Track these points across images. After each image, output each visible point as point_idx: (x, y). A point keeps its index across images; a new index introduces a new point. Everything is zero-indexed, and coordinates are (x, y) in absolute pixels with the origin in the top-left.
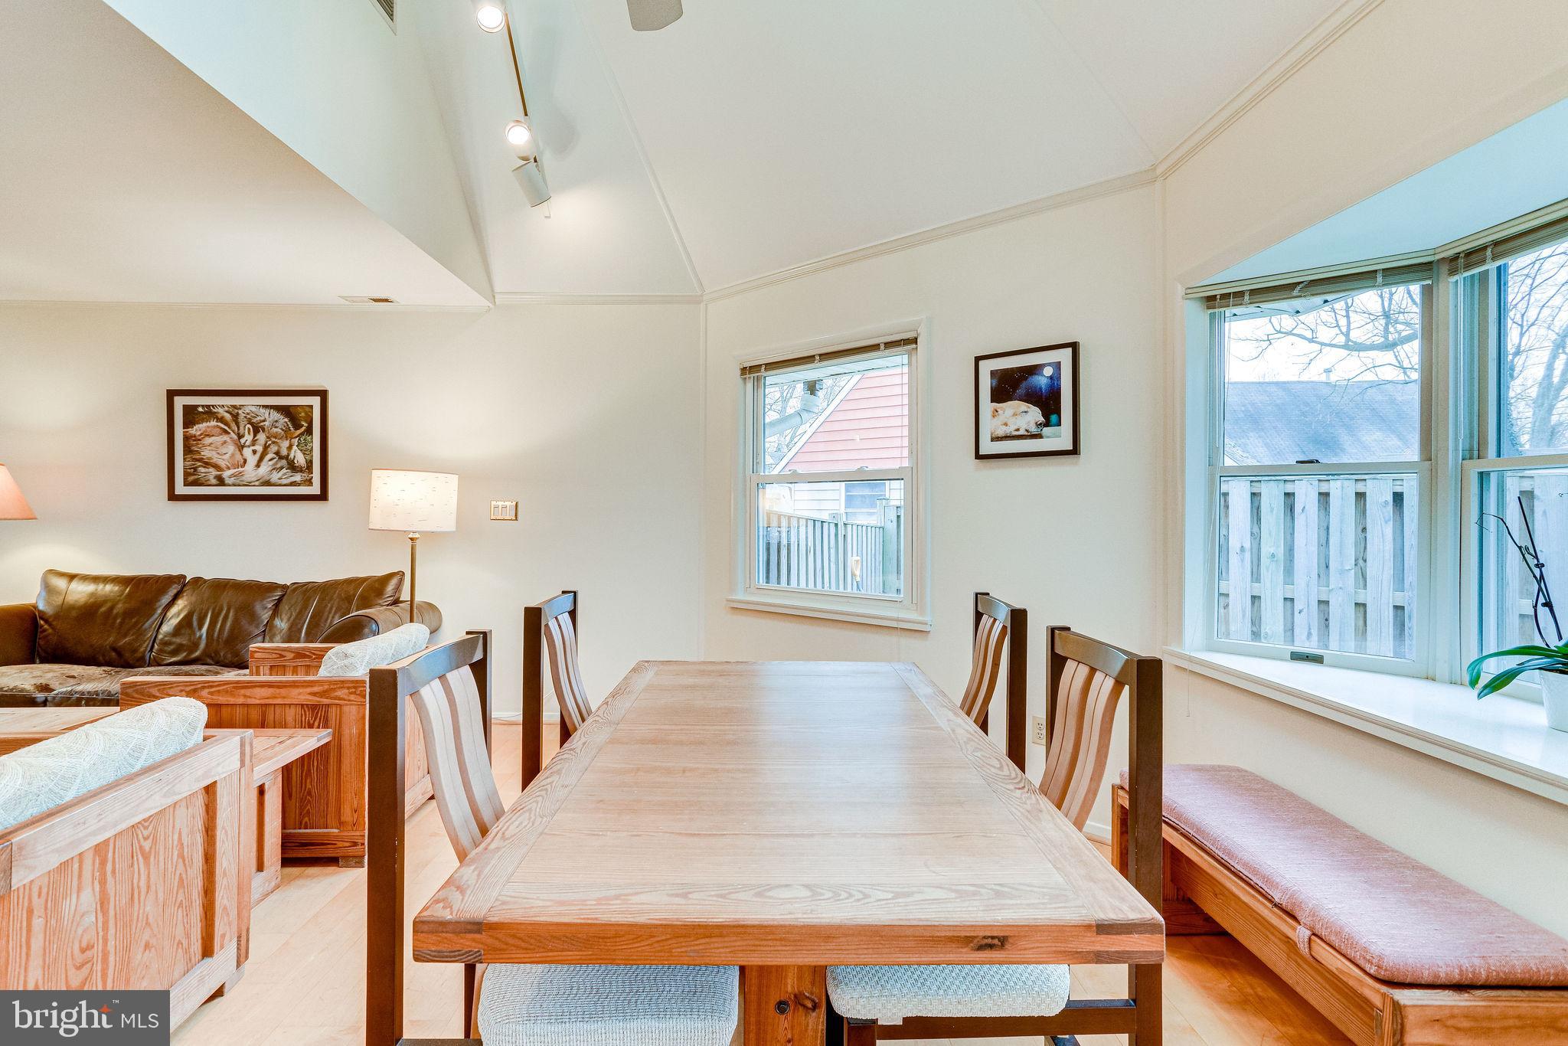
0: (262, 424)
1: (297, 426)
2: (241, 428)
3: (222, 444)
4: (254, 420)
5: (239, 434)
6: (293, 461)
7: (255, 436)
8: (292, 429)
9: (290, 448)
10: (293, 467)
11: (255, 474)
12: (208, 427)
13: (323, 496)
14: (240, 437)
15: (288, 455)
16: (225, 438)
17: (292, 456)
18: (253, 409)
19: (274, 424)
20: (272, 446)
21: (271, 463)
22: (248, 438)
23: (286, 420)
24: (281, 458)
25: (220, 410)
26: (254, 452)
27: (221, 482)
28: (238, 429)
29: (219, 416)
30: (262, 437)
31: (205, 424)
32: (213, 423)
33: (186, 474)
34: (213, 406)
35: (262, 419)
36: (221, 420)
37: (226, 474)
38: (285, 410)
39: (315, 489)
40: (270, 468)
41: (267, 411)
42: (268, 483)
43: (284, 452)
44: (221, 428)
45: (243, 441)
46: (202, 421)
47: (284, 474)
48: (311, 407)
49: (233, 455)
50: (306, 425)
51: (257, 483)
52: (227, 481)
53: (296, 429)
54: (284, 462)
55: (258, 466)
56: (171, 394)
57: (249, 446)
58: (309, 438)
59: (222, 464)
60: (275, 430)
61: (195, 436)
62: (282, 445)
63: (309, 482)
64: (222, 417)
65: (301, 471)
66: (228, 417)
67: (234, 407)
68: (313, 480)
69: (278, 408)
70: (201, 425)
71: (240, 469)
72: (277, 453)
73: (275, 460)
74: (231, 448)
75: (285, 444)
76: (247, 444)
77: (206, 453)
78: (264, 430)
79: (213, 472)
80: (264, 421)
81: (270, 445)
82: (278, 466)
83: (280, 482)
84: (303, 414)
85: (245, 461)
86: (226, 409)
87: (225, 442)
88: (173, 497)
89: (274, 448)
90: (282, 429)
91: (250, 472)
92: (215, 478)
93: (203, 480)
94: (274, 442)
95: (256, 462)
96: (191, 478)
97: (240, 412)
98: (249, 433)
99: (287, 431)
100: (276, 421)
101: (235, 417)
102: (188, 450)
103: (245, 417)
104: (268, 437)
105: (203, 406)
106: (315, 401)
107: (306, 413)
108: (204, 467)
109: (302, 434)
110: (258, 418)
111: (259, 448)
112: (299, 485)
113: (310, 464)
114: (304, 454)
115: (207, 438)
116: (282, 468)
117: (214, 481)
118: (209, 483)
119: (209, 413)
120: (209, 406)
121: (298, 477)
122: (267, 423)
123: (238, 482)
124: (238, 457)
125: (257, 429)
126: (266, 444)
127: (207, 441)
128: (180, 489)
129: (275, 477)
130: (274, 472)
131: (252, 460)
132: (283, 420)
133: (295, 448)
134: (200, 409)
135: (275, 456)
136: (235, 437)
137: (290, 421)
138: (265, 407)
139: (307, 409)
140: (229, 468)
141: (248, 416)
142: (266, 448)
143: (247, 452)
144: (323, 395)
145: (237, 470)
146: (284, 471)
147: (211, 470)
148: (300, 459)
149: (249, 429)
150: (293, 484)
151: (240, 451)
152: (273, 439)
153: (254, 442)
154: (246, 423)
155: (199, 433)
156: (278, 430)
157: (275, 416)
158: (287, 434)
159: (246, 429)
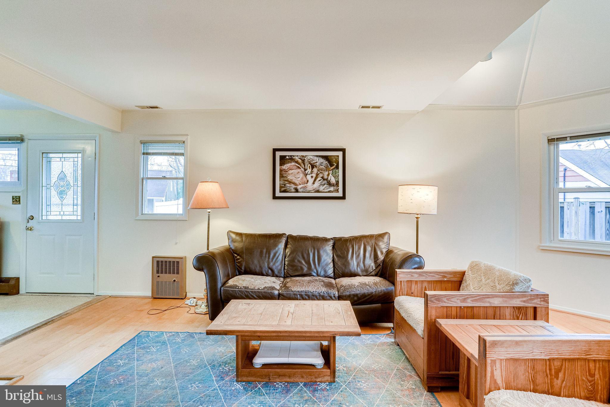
0: (315, 164)
1: (332, 165)
2: (306, 166)
3: (297, 173)
4: (312, 162)
5: (305, 169)
6: (330, 181)
7: (312, 170)
8: (329, 166)
9: (328, 175)
10: (329, 184)
11: (312, 187)
12: (291, 165)
13: (343, 197)
14: (305, 170)
16: (299, 170)
17: (329, 179)
18: (311, 157)
19: (321, 164)
20: (320, 174)
21: (320, 182)
22: (309, 170)
23: (327, 162)
24: (324, 180)
25: (297, 158)
26: (312, 177)
27: (297, 191)
28: (305, 166)
29: (296, 160)
30: (315, 170)
32: (293, 164)
33: (281, 187)
34: (293, 156)
35: (316, 162)
36: (297, 162)
37: (299, 187)
38: (326, 158)
39: (340, 194)
40: (319, 184)
41: (318, 158)
42: (318, 191)
43: (326, 177)
44: (297, 166)
45: (306, 172)
46: (289, 163)
48: (338, 156)
49: (302, 178)
50: (335, 164)
51: (313, 191)
52: (299, 190)
53: (331, 166)
54: (326, 182)
55: (314, 183)
56: (275, 150)
57: (309, 174)
58: (337, 171)
59: (297, 182)
60: (321, 167)
61: (285, 170)
62: (325, 174)
63: (337, 191)
64: (297, 161)
65: (333, 186)
66: (300, 161)
67: (303, 156)
68: (339, 190)
69: (323, 157)
70: (287, 165)
71: (306, 185)
72: (322, 178)
73: (321, 181)
74: (301, 175)
75: (327, 173)
76: (309, 173)
77: (290, 178)
78: (316, 167)
79: (293, 186)
80: (316, 163)
81: (319, 174)
82: (323, 183)
83: (324, 191)
84: (334, 160)
85: (308, 181)
86: (299, 157)
87: (299, 172)
88: (275, 197)
89: (321, 175)
90: (324, 166)
91: (310, 186)
92: (294, 189)
93: (288, 190)
94: (321, 173)
95: (312, 182)
96: (283, 189)
97: (305, 158)
98: (309, 168)
99: (327, 167)
100: (322, 163)
101: (303, 161)
102: (281, 176)
103: (308, 161)
104: (318, 170)
105: (288, 156)
106: (340, 154)
107: (336, 159)
108: (289, 184)
109: (334, 169)
110: (314, 161)
111: (314, 175)
112: (333, 192)
113: (337, 183)
114: (335, 178)
115: (290, 171)
116: (324, 184)
117: (293, 190)
118: (291, 191)
119: (292, 159)
120: (291, 156)
121: (332, 189)
122: (317, 164)
123: (304, 191)
124: (305, 179)
125: (313, 166)
126: (317, 173)
127: (291, 172)
128: (278, 194)
129: (321, 188)
130: (321, 186)
131: (311, 181)
132: (325, 162)
133: (330, 175)
134: (287, 157)
135: (321, 179)
136: (303, 170)
137: (328, 162)
138: (316, 156)
139: (336, 157)
140: (300, 184)
141: (309, 161)
142: (317, 175)
143: (309, 177)
144: (343, 150)
145: (304, 185)
146: (326, 186)
147: (292, 185)
148: (333, 180)
149: (309, 166)
150: (329, 192)
151: (305, 177)
152: (321, 171)
153: (312, 172)
154: (308, 163)
155: (287, 168)
156: (323, 167)
157: (322, 160)
158: (327, 169)
159: (308, 166)
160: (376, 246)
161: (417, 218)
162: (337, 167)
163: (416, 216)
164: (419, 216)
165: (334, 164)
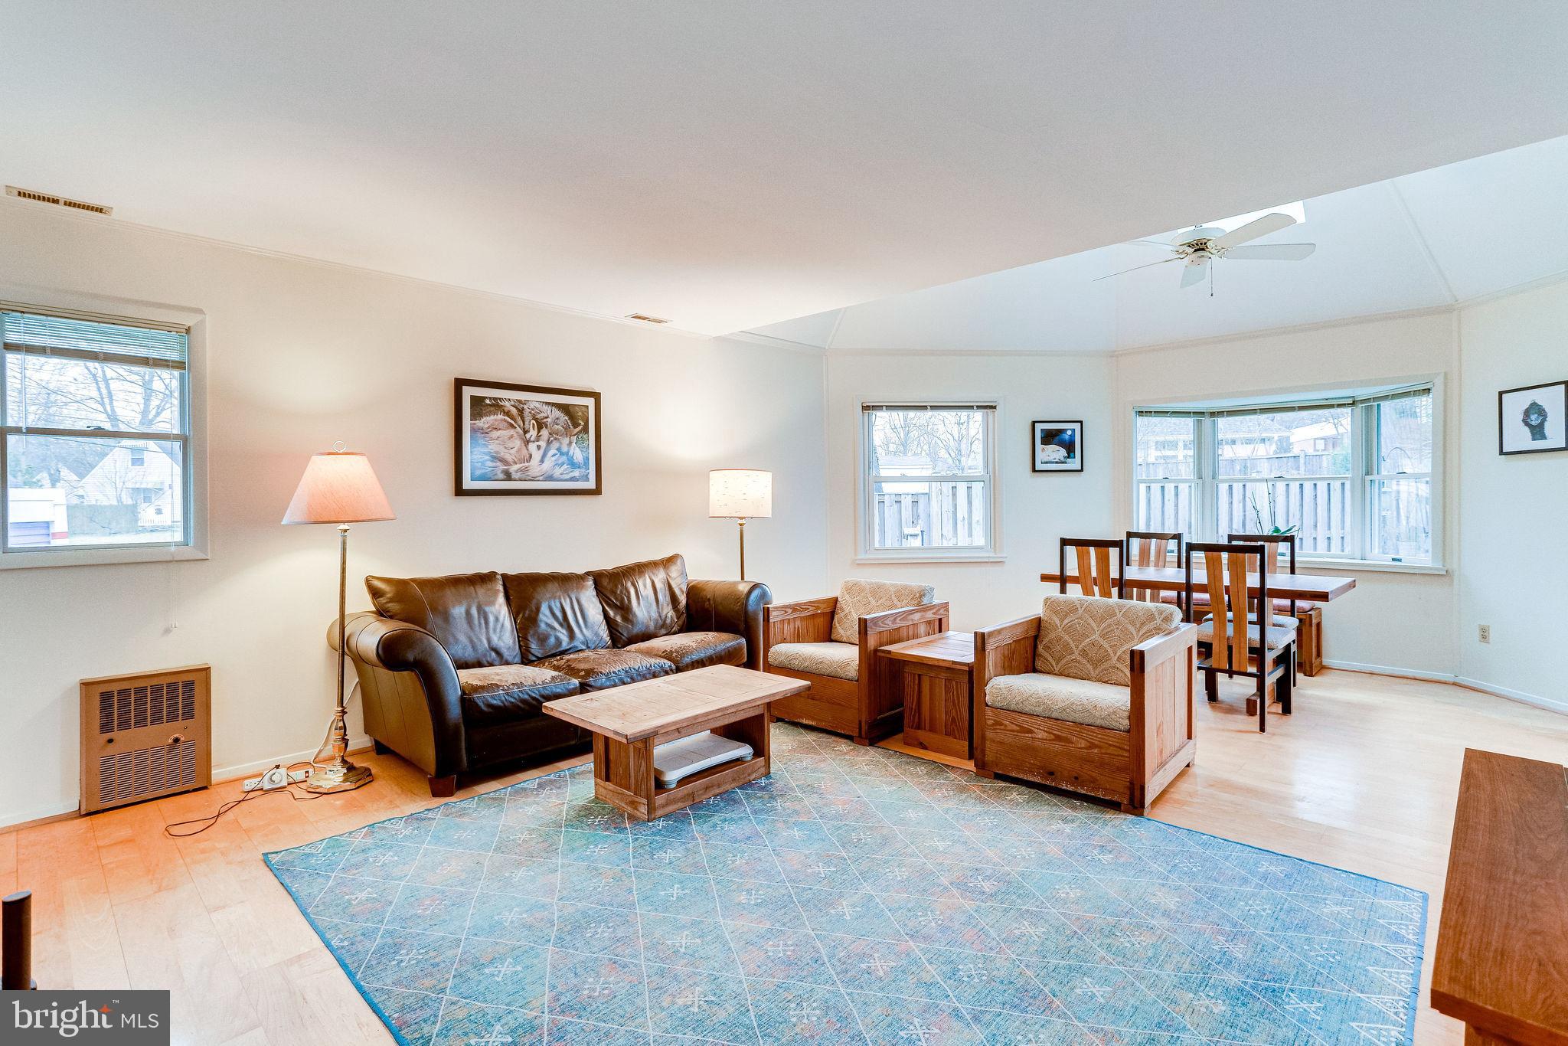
0: (545, 420)
1: (576, 426)
2: (527, 423)
3: (509, 439)
4: (538, 416)
5: (524, 429)
6: (572, 458)
7: (539, 432)
8: (571, 426)
9: (570, 445)
10: (574, 465)
11: (539, 469)
12: (496, 420)
13: (598, 491)
14: (526, 432)
15: (568, 452)
16: (512, 432)
17: (571, 453)
18: (537, 405)
19: (556, 421)
20: (554, 443)
21: (554, 458)
22: (533, 433)
23: (566, 418)
24: (562, 454)
25: (507, 404)
26: (539, 447)
27: (508, 477)
28: (524, 424)
29: (506, 409)
30: (545, 432)
31: (492, 417)
32: (501, 417)
33: (473, 468)
34: (500, 399)
35: (545, 415)
36: (508, 414)
37: (513, 469)
38: (565, 408)
39: (591, 484)
40: (553, 464)
41: (549, 408)
42: (550, 478)
43: (565, 449)
44: (508, 422)
45: (528, 436)
46: (490, 413)
47: (566, 470)
48: (587, 407)
49: (519, 450)
50: (582, 423)
51: (541, 478)
52: (514, 476)
53: (575, 427)
54: (564, 458)
55: (542, 461)
56: (460, 384)
57: (534, 442)
58: (585, 436)
59: (509, 458)
60: (556, 427)
61: (482, 429)
62: (563, 442)
63: (587, 477)
64: (509, 411)
65: (579, 467)
66: (514, 411)
67: (520, 401)
68: (590, 476)
69: (559, 406)
70: (488, 418)
71: (527, 464)
72: (559, 449)
73: (557, 456)
74: (517, 443)
75: (566, 441)
76: (532, 439)
77: (493, 447)
78: (546, 426)
79: (501, 466)
80: (547, 418)
81: (552, 441)
82: (560, 462)
83: (561, 477)
84: (580, 414)
85: (531, 456)
86: (513, 403)
87: (512, 437)
88: (460, 492)
89: (556, 445)
90: (562, 426)
91: (535, 467)
92: (502, 472)
93: (490, 475)
94: (556, 439)
95: (540, 458)
96: (478, 473)
97: (525, 407)
98: (534, 429)
99: (566, 428)
100: (557, 419)
101: (521, 412)
102: (475, 443)
103: (530, 413)
104: (550, 434)
105: (490, 398)
106: (590, 402)
107: (583, 413)
108: (492, 461)
109: (579, 432)
110: (542, 415)
111: (543, 444)
112: (578, 480)
113: (586, 460)
114: (582, 451)
115: (494, 432)
116: (563, 464)
117: (501, 476)
118: (496, 477)
119: (497, 406)
120: (496, 399)
121: (576, 473)
122: (549, 420)
123: (523, 476)
124: (524, 452)
125: (540, 425)
126: (549, 440)
127: (495, 434)
128: (467, 484)
129: (557, 472)
130: (557, 468)
131: (537, 456)
132: (564, 418)
133: (574, 445)
134: (488, 401)
135: (556, 452)
136: (521, 432)
137: (569, 419)
138: (548, 404)
139: (583, 409)
140: (515, 463)
141: (533, 412)
142: (549, 443)
143: (532, 447)
144: (596, 396)
145: (521, 465)
146: (565, 466)
147: (499, 464)
148: (578, 456)
149: (533, 424)
150: (573, 479)
151: (526, 446)
152: (555, 436)
153: (538, 437)
154: (530, 418)
155: (486, 426)
156: (559, 427)
157: (557, 413)
158: (567, 432)
159: (531, 424)
160: (670, 581)
161: (741, 525)
162: (586, 430)
163: (740, 521)
164: (744, 521)
165: (580, 422)
